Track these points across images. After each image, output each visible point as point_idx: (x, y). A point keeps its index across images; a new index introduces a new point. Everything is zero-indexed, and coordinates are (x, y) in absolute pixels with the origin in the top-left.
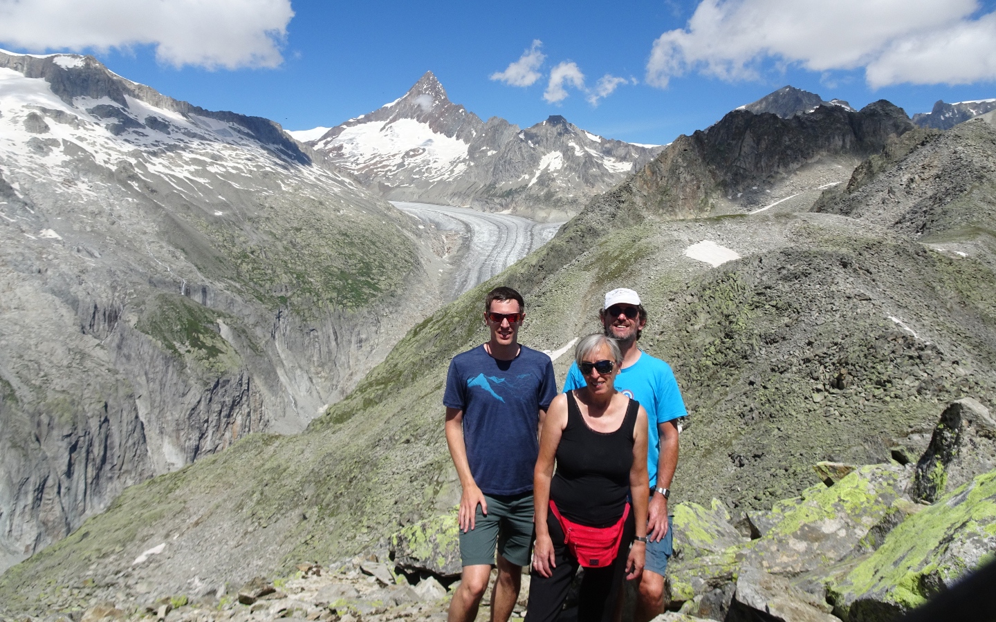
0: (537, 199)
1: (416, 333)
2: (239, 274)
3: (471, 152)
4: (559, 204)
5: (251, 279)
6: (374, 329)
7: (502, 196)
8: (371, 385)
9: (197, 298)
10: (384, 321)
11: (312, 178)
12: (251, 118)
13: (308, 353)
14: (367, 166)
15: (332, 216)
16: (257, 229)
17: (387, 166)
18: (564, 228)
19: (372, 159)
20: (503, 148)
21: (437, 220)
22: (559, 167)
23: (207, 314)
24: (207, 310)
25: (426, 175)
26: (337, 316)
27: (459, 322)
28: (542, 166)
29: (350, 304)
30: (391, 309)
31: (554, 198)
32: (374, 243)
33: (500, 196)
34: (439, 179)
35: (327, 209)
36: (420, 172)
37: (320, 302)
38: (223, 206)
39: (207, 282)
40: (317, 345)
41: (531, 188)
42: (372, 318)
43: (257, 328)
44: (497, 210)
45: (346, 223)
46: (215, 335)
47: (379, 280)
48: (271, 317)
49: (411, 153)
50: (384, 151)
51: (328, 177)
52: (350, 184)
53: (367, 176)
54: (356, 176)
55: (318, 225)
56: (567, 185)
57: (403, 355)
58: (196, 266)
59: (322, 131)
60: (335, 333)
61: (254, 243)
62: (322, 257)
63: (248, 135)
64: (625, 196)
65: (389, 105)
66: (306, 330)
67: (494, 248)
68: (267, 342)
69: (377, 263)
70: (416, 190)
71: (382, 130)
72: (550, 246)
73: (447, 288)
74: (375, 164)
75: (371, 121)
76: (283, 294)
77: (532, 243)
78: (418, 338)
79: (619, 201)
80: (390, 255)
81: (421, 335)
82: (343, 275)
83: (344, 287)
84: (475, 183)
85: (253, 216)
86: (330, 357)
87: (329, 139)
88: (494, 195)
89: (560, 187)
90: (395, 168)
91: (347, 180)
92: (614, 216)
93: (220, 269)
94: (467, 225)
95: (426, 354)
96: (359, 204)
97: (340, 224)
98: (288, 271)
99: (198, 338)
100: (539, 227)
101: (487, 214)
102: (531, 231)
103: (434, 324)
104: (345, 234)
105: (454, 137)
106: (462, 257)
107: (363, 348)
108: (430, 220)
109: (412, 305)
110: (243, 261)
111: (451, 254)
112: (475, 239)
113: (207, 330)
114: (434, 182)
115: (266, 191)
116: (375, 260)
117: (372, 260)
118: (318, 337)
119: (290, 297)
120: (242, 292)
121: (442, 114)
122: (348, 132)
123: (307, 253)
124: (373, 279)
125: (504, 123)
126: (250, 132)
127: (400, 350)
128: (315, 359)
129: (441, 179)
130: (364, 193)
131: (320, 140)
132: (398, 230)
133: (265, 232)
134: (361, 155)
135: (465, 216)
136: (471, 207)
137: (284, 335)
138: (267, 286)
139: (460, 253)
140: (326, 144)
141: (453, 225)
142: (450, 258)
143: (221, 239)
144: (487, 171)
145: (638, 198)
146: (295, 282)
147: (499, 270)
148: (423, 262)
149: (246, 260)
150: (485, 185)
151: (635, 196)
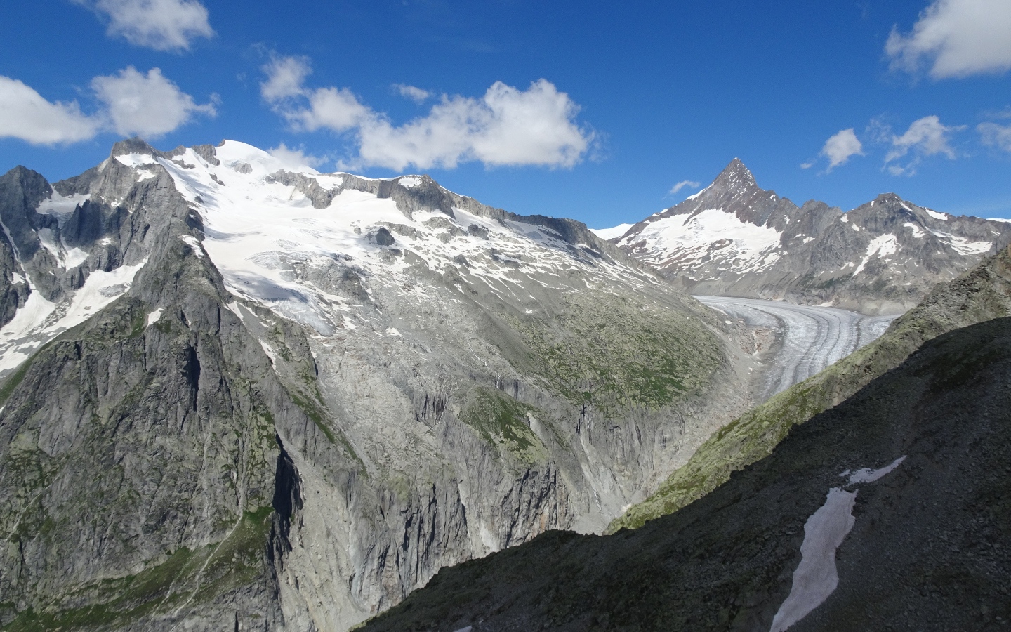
0: (865, 289)
1: (720, 437)
2: (547, 370)
3: (784, 240)
4: (892, 294)
5: (558, 375)
6: (678, 429)
7: (821, 287)
8: (672, 488)
9: (510, 392)
10: (689, 421)
11: (615, 275)
12: (558, 220)
13: (612, 450)
14: (671, 261)
15: (635, 313)
16: (564, 326)
17: (691, 259)
18: (897, 323)
19: (675, 253)
20: (822, 234)
21: (746, 315)
22: (892, 252)
23: (518, 408)
24: (518, 403)
25: (733, 267)
26: (640, 414)
27: (768, 426)
28: (871, 251)
29: (653, 402)
30: (696, 409)
31: (887, 287)
32: (677, 340)
33: (818, 287)
34: (748, 270)
35: (630, 305)
36: (726, 265)
37: (623, 399)
38: (533, 304)
39: (518, 377)
40: (620, 443)
41: (857, 277)
42: (675, 417)
43: (563, 423)
44: (815, 302)
45: (649, 319)
46: (526, 427)
47: (683, 378)
48: (576, 412)
49: (717, 245)
50: (686, 244)
51: (631, 273)
52: (653, 279)
53: (670, 271)
54: (659, 271)
55: (621, 322)
56: (903, 271)
57: (706, 459)
58: (509, 361)
59: (624, 228)
60: (638, 431)
61: (560, 339)
62: (625, 354)
63: (555, 236)
64: (979, 283)
65: (693, 197)
66: (610, 427)
67: (813, 344)
68: (572, 437)
69: (680, 360)
70: (723, 283)
71: (686, 223)
72: (879, 343)
73: (758, 387)
74: (678, 258)
75: (674, 214)
76: (587, 390)
77: (858, 339)
78: (722, 441)
79: (972, 290)
80: (695, 352)
81: (727, 438)
82: (646, 372)
83: (647, 385)
84: (789, 274)
85: (560, 314)
86: (633, 455)
87: (632, 235)
88: (812, 286)
89: (893, 275)
90: (700, 260)
91: (650, 276)
92: (964, 307)
93: (530, 365)
94: (780, 321)
95: (732, 459)
96: (662, 300)
97: (642, 320)
98: (593, 368)
99: (511, 429)
100: (867, 321)
101: (804, 307)
102: (858, 325)
103: (741, 427)
104: (649, 331)
105: (765, 226)
106: (775, 354)
107: (667, 449)
108: (738, 315)
109: (719, 405)
110: (550, 357)
111: (762, 351)
112: (790, 336)
113: (518, 423)
114: (742, 274)
115: (571, 289)
116: (678, 357)
117: (675, 357)
118: (620, 434)
119: (594, 394)
120: (549, 387)
121: (750, 202)
122: (651, 227)
123: (610, 349)
124: (676, 377)
125: (822, 207)
126: (558, 233)
127: (705, 453)
128: (618, 457)
129: (751, 271)
130: (667, 289)
131: (624, 237)
132: (703, 326)
133: (571, 329)
134: (665, 249)
135: (778, 310)
136: (785, 300)
137: (588, 430)
138: (573, 382)
139: (773, 350)
140: (629, 240)
141: (763, 320)
142: (760, 356)
143: (531, 336)
144: (804, 260)
145: (998, 285)
146: (598, 378)
147: (819, 368)
148: (731, 360)
149: (553, 356)
150: (801, 276)
151: (993, 282)
